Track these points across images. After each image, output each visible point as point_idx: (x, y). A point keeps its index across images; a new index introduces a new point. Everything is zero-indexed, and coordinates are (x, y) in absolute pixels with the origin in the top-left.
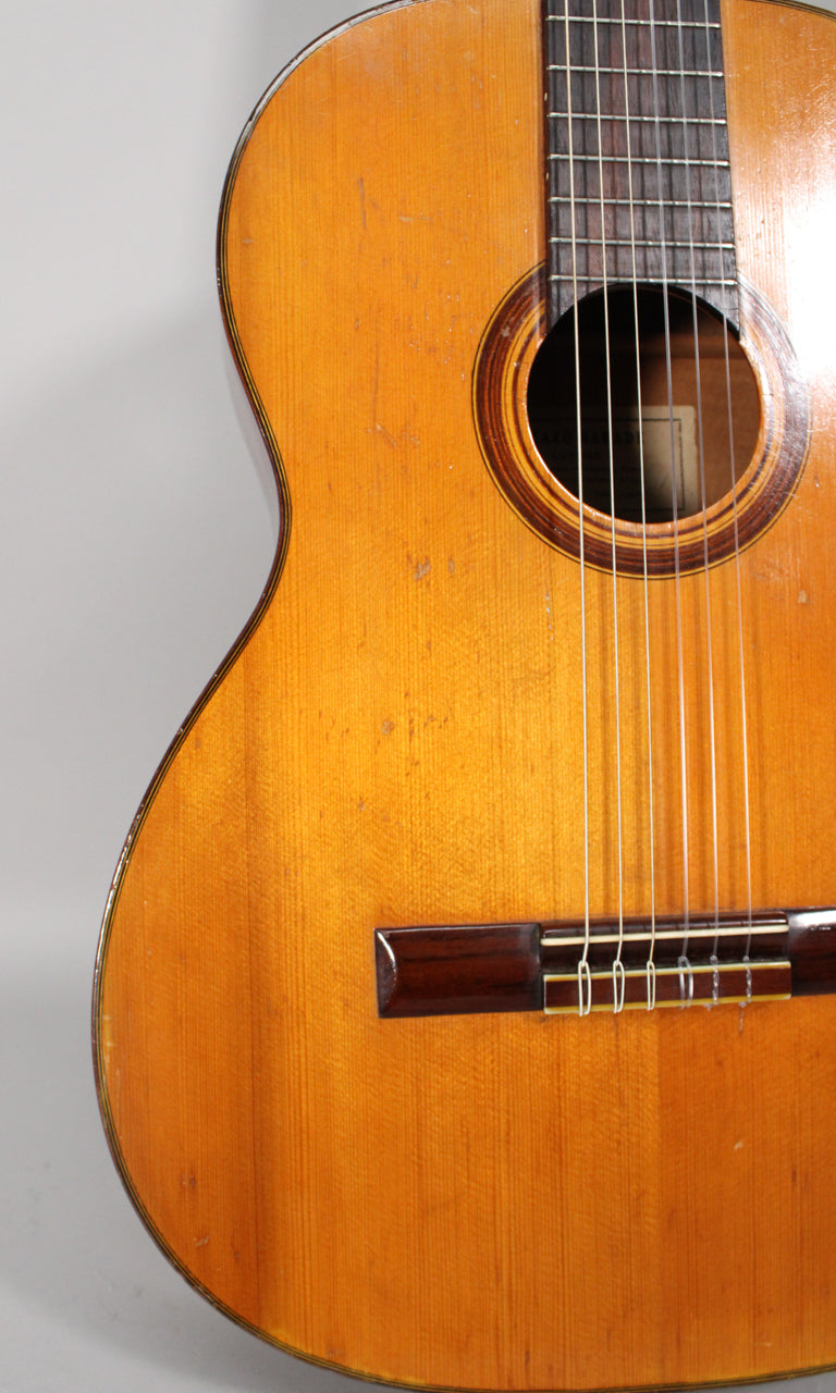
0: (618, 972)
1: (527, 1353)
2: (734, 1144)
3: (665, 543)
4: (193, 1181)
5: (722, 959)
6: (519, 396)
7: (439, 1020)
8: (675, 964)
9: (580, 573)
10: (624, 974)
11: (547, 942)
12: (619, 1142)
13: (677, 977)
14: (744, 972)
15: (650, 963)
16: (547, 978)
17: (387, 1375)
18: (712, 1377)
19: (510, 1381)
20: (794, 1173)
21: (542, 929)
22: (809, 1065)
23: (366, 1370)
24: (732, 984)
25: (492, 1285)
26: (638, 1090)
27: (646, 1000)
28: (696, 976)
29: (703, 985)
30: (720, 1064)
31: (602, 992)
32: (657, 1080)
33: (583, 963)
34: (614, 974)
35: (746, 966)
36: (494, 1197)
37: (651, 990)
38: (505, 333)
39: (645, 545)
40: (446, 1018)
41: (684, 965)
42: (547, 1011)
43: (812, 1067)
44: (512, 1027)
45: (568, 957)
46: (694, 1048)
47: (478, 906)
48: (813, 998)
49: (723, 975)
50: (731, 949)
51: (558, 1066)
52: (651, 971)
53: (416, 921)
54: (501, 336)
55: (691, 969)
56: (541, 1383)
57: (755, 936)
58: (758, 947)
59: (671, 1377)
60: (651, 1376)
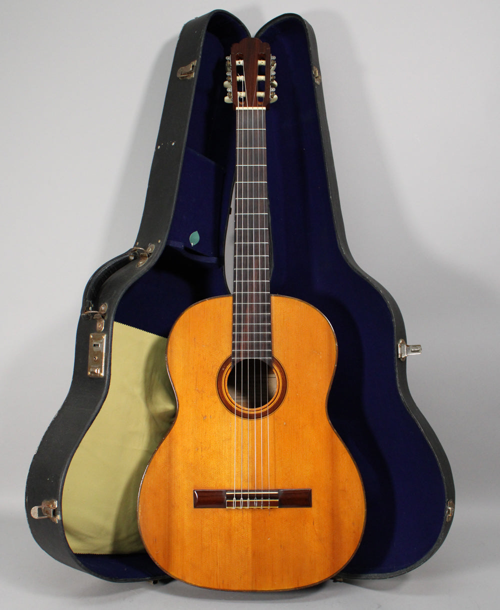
0: (242, 500)
1: (223, 581)
2: (268, 539)
3: (252, 413)
4: (156, 540)
5: (264, 499)
6: (226, 382)
7: (206, 509)
8: (254, 499)
9: (234, 417)
10: (243, 501)
11: (227, 493)
12: (243, 537)
13: (254, 502)
14: (268, 502)
15: (248, 499)
16: (227, 501)
17: (194, 584)
18: (262, 589)
19: (219, 587)
20: (281, 546)
21: (227, 491)
23: (190, 582)
24: (266, 504)
25: (216, 565)
26: (247, 526)
27: (247, 506)
28: (258, 502)
29: (259, 504)
30: (265, 521)
31: (238, 504)
32: (251, 524)
33: (234, 498)
34: (240, 501)
35: (269, 500)
36: (216, 547)
37: (248, 504)
38: (223, 369)
39: (248, 413)
40: (208, 509)
42: (227, 508)
43: (285, 523)
44: (221, 510)
45: (231, 497)
46: (259, 518)
47: (214, 486)
48: (286, 508)
49: (264, 502)
50: (265, 497)
51: (230, 520)
52: (248, 500)
53: (202, 488)
55: (257, 500)
56: (226, 588)
57: (270, 494)
58: (272, 497)
59: (254, 589)
60: (250, 588)
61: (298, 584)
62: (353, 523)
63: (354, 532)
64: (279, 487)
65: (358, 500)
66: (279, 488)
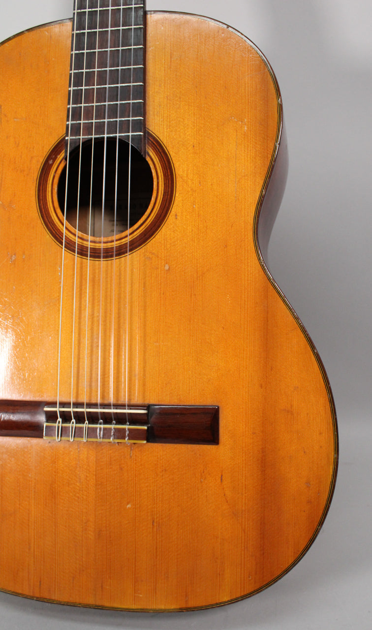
0: (73, 424)
1: (40, 582)
2: (127, 505)
5: (118, 423)
6: (54, 187)
8: (97, 423)
9: (74, 259)
10: (75, 425)
11: (46, 409)
12: (78, 498)
13: (97, 428)
14: (124, 429)
15: (86, 422)
16: (45, 424)
18: (116, 605)
19: (34, 592)
20: (153, 521)
21: (45, 404)
22: (161, 474)
24: (120, 434)
25: (27, 551)
26: (87, 476)
27: (83, 437)
28: (105, 429)
29: (107, 433)
30: (121, 469)
31: (65, 433)
32: (94, 473)
33: (59, 419)
34: (70, 425)
35: (126, 427)
36: (29, 514)
37: (85, 433)
38: (51, 162)
41: (100, 424)
42: (45, 438)
43: (162, 476)
45: (53, 416)
46: (110, 461)
48: (164, 444)
49: (116, 430)
50: (121, 419)
52: (86, 425)
54: (49, 164)
55: (102, 426)
56: (46, 595)
57: (130, 414)
58: (134, 419)
59: (99, 603)
60: (91, 601)
61: (187, 602)
62: (308, 483)
63: (309, 502)
64: (152, 400)
65: (320, 433)
66: (152, 402)
